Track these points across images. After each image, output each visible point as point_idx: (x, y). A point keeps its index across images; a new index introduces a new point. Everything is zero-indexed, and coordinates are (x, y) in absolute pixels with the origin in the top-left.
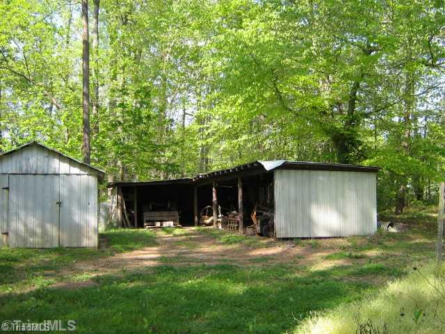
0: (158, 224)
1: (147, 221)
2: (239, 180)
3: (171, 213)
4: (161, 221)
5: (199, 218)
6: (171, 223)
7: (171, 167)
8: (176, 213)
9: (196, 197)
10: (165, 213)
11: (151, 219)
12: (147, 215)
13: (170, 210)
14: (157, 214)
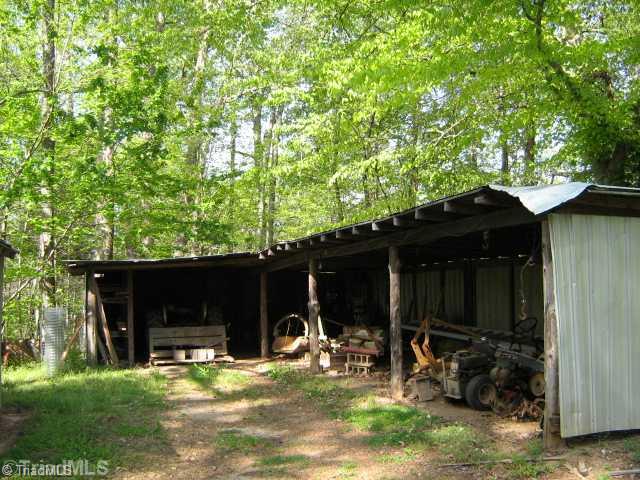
0: (181, 356)
1: (157, 349)
2: (393, 254)
3: (211, 329)
4: (188, 348)
5: (271, 340)
6: (210, 354)
7: (210, 230)
8: (221, 330)
9: (263, 294)
10: (197, 331)
11: (166, 342)
12: (156, 335)
13: (207, 323)
14: (180, 331)
